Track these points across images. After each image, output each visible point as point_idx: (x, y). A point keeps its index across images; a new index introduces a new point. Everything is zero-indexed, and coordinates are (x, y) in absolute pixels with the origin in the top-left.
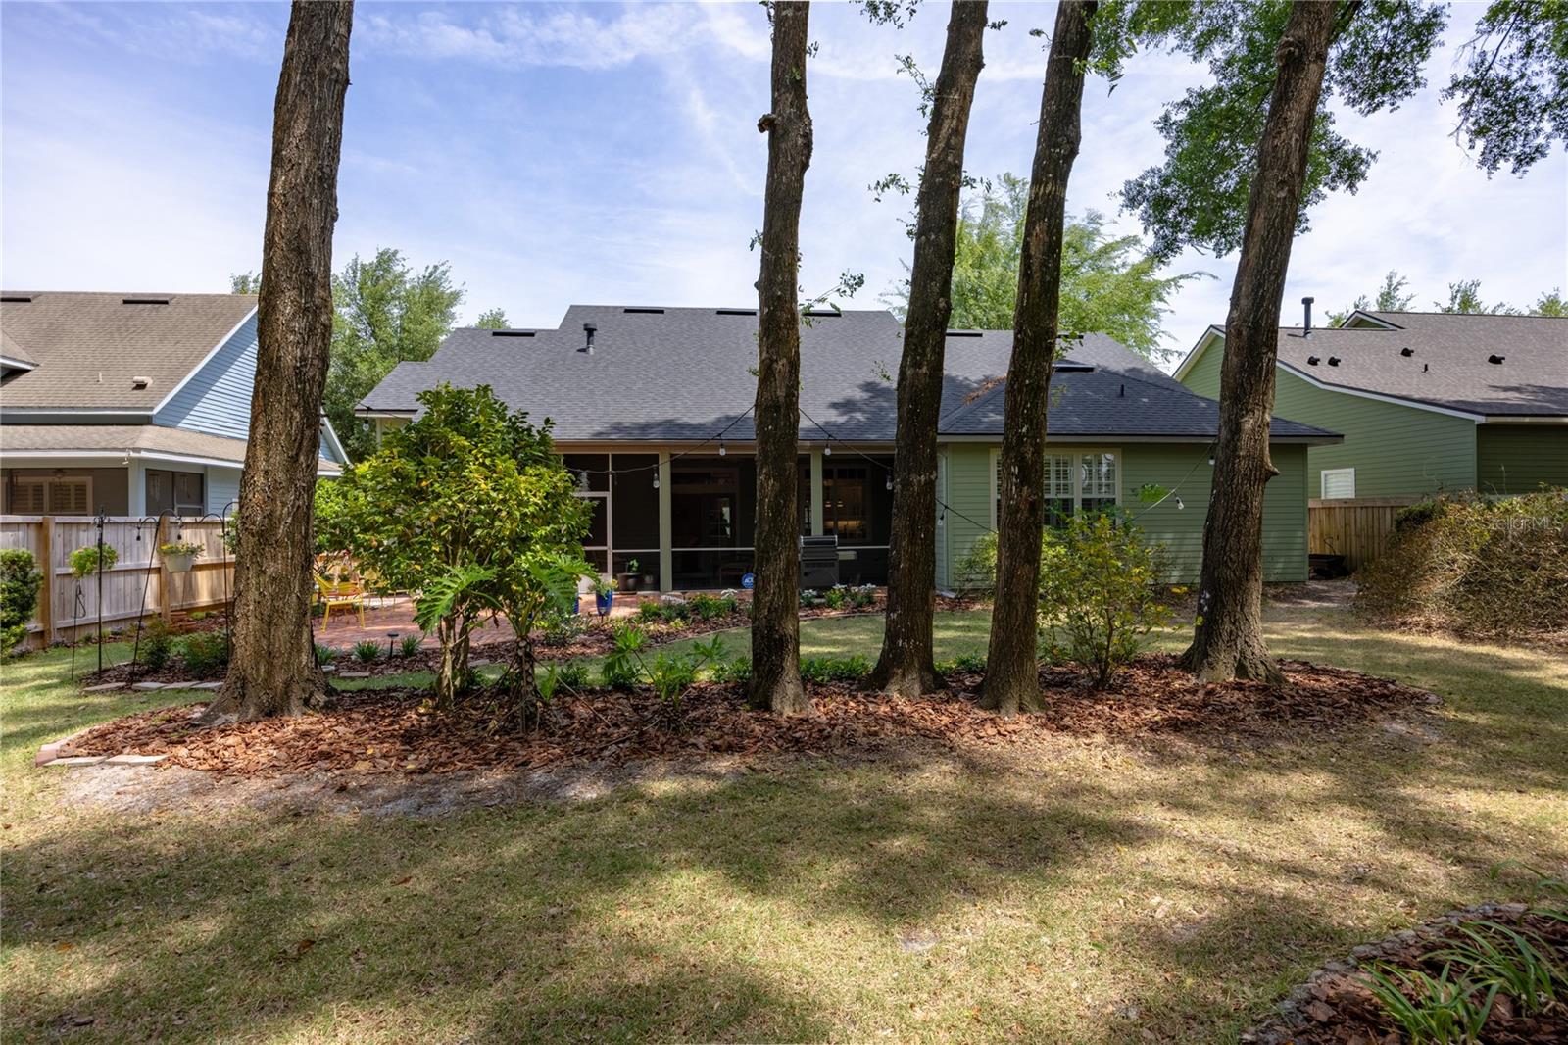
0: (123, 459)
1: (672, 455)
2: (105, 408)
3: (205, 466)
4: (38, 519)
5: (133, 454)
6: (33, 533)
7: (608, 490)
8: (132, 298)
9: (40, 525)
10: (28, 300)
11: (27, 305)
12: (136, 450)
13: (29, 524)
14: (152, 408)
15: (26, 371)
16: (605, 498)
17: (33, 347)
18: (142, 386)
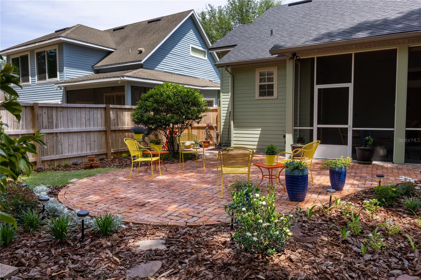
0: (119, 81)
1: (409, 48)
2: (128, 62)
5: (122, 79)
6: (103, 112)
7: (351, 82)
9: (105, 108)
10: (123, 28)
11: (122, 30)
13: (101, 108)
14: (141, 61)
15: (110, 52)
16: (347, 89)
17: (118, 44)
18: (141, 52)
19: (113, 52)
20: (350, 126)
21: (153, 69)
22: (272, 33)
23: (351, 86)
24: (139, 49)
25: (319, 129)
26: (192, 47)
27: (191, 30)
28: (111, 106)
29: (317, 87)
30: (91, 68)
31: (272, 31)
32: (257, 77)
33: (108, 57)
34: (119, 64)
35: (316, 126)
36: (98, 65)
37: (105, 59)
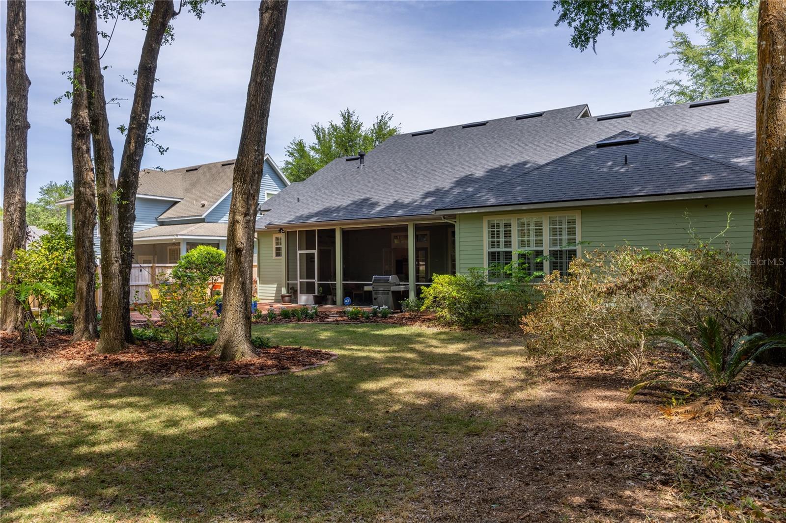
0: (173, 239)
1: (342, 229)
2: (190, 216)
3: (219, 240)
4: (151, 265)
5: (176, 237)
6: (150, 270)
7: (316, 249)
8: (226, 163)
9: (152, 267)
10: (196, 169)
11: (195, 172)
12: (177, 235)
13: (148, 267)
14: (201, 215)
15: (176, 202)
16: (314, 253)
17: (187, 191)
18: (203, 206)
19: (179, 202)
20: (316, 281)
21: (217, 222)
22: (298, 200)
23: (315, 252)
24: (202, 202)
25: (300, 282)
26: (267, 194)
27: (267, 175)
28: (156, 265)
29: (299, 252)
30: (155, 220)
31: (298, 199)
32: (274, 241)
33: (173, 208)
34: (182, 217)
35: (299, 280)
36: (162, 217)
37: (170, 210)
